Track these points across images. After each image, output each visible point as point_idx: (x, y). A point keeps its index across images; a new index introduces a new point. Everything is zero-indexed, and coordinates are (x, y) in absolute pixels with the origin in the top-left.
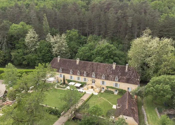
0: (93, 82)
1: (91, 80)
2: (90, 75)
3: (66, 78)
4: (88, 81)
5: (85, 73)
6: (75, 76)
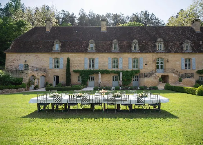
0: (160, 65)
1: (153, 59)
2: (148, 49)
3: (74, 68)
4: (144, 67)
5: (136, 43)
6: (103, 58)
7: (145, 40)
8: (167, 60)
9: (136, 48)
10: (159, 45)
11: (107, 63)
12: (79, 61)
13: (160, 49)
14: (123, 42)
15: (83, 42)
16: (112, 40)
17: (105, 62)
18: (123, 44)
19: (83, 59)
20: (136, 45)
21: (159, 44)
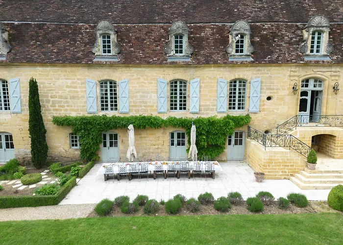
1: (293, 83)
2: (280, 50)
3: (57, 110)
4: (264, 105)
5: (242, 31)
6: (142, 80)
7: (271, 19)
8: (333, 84)
9: (242, 46)
10: (313, 38)
11: (154, 96)
12: (68, 90)
13: (315, 49)
14: (202, 29)
15: (80, 28)
16: (170, 22)
17: (148, 93)
18: (203, 34)
19: (82, 83)
20: (242, 37)
21: (314, 33)
